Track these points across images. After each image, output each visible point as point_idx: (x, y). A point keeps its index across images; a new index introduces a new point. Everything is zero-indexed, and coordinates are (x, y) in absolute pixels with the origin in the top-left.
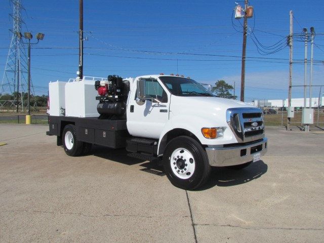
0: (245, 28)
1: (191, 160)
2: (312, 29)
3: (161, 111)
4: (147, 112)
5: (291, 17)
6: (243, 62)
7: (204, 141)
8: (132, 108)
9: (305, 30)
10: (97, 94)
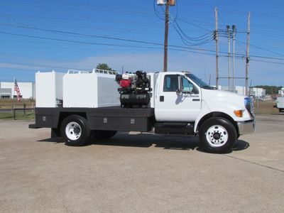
0: (167, 16)
1: (225, 133)
2: (233, 27)
3: (194, 100)
4: (178, 101)
5: (216, 14)
6: (166, 50)
7: (236, 118)
8: (162, 99)
9: (228, 27)
10: (118, 86)
